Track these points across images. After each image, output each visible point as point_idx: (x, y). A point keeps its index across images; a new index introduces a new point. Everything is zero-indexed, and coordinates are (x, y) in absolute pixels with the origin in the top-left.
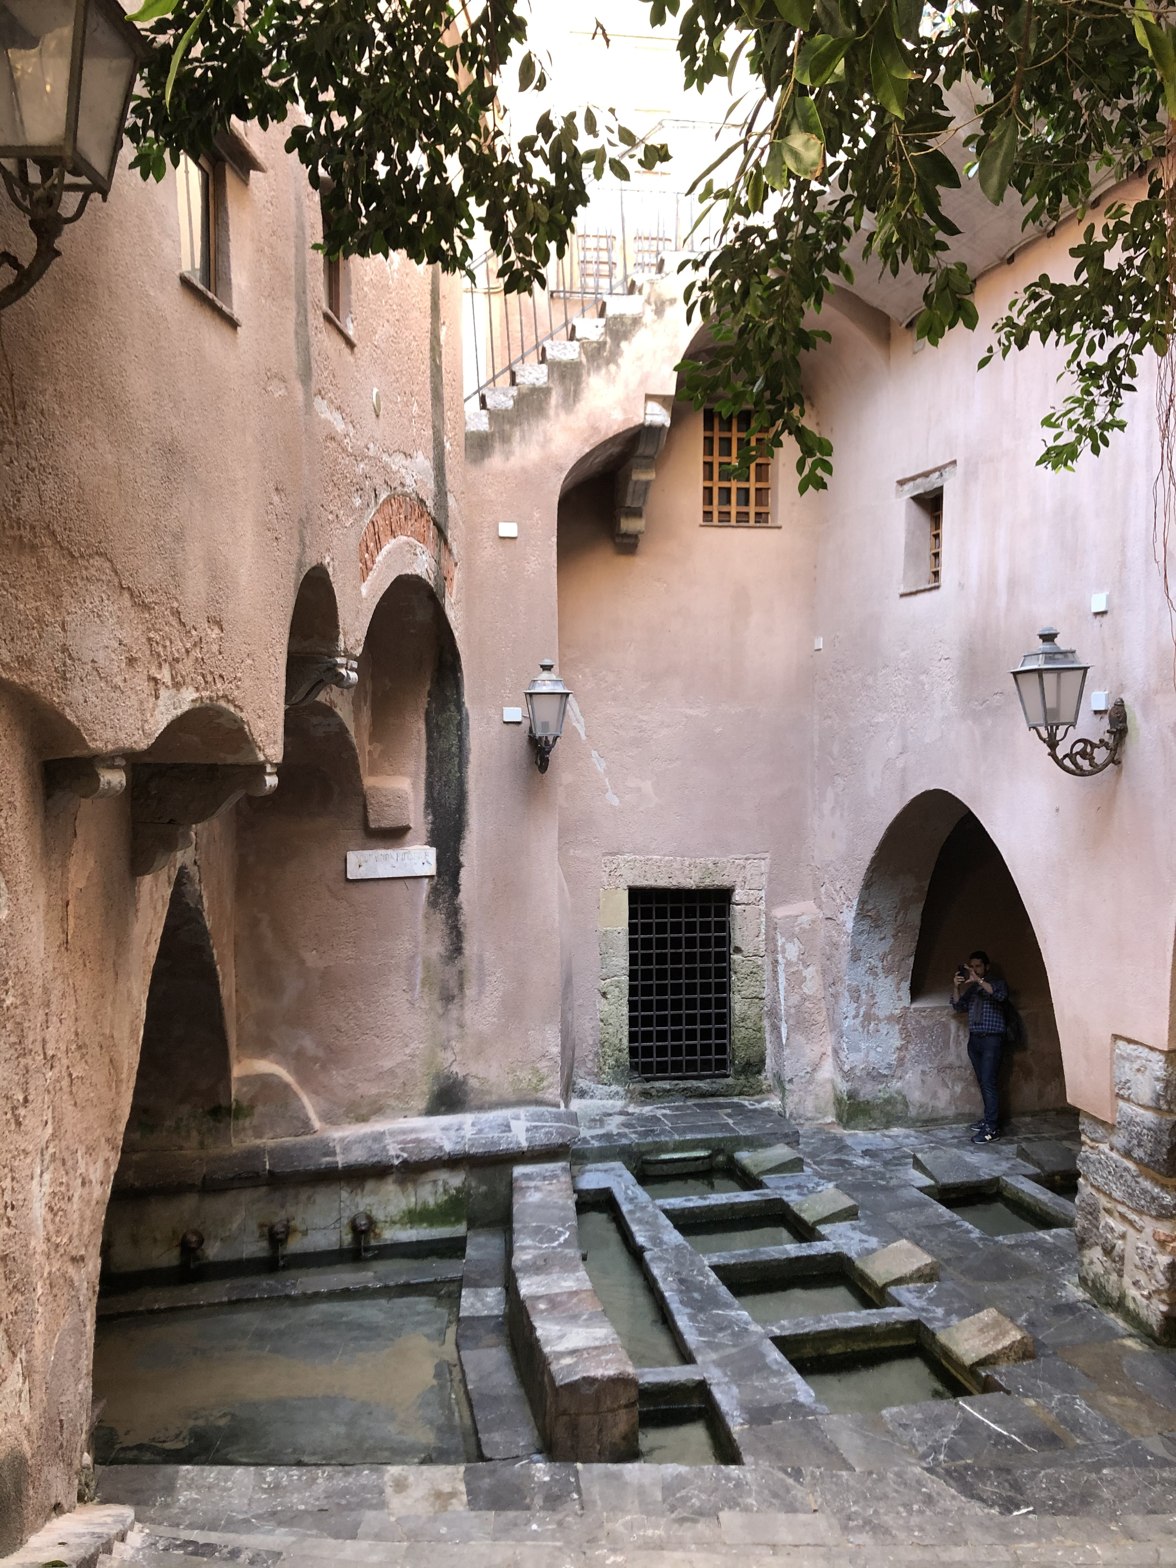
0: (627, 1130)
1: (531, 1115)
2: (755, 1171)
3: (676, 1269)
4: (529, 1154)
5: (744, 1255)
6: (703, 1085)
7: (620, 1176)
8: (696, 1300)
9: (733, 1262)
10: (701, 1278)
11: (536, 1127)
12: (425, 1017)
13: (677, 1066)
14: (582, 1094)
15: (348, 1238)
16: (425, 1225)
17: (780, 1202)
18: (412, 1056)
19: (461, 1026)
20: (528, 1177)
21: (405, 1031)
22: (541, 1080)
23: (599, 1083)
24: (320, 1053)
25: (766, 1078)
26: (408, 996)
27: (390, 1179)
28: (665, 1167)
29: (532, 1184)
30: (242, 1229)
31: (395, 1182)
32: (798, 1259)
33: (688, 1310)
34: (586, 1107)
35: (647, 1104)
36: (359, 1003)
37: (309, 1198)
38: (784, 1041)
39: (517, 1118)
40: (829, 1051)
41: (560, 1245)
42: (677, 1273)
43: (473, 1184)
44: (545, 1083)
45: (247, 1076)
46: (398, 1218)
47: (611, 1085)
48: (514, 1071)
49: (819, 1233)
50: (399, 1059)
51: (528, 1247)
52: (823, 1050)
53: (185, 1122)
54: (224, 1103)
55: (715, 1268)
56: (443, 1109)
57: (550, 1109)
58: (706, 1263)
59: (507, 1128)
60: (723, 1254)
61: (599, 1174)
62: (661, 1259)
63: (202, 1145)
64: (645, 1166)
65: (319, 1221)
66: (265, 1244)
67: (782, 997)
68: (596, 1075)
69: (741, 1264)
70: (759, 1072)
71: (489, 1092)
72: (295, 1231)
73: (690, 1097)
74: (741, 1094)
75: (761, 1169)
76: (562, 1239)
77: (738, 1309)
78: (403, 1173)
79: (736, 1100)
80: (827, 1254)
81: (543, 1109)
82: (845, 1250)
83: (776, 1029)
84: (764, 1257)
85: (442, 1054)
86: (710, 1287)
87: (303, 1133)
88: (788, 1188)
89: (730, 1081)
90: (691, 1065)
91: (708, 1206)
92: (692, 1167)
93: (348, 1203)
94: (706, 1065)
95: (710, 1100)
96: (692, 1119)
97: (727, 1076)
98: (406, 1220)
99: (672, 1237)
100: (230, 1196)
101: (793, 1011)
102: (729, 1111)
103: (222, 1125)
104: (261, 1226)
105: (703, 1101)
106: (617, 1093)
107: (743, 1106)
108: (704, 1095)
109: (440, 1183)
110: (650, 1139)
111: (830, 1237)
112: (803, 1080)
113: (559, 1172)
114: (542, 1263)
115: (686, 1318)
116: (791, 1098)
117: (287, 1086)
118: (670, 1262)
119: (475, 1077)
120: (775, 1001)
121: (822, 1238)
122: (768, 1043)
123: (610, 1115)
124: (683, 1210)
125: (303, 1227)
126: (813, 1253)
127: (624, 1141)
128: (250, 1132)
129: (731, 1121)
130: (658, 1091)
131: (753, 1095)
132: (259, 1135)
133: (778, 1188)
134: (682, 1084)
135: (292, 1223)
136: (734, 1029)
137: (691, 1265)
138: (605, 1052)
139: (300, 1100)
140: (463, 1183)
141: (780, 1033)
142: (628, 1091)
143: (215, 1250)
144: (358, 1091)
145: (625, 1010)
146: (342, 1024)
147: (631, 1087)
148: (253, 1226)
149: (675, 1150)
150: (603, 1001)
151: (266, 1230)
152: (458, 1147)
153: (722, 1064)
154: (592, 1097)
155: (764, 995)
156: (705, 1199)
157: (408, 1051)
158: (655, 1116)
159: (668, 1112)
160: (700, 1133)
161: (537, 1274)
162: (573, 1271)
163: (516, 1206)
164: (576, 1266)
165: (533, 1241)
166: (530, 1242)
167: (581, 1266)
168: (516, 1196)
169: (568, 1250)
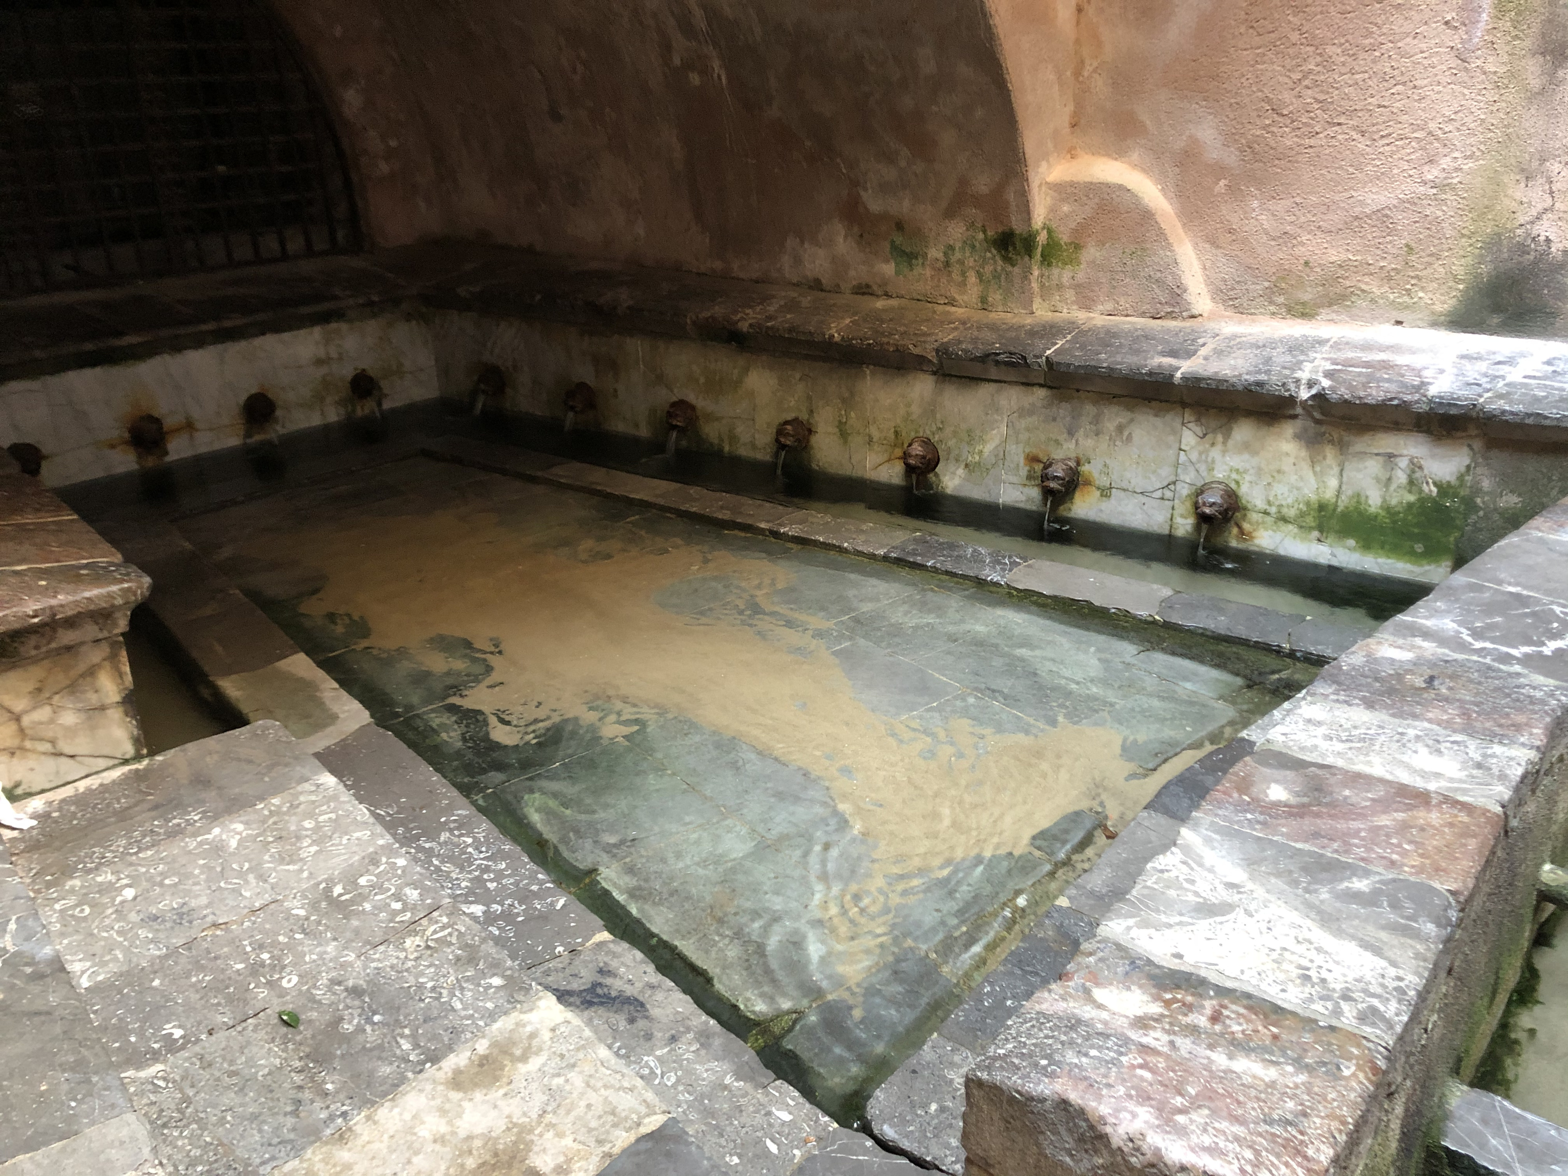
12: (1491, 96)
15: (1184, 525)
16: (1351, 542)
18: (1442, 186)
21: (1432, 126)
24: (1231, 158)
26: (1454, 39)
27: (1289, 429)
30: (1001, 457)
31: (1297, 437)
36: (1330, 50)
37: (1120, 429)
41: (1531, 661)
43: (1486, 484)
45: (1072, 184)
46: (1292, 513)
50: (1408, 188)
51: (1427, 634)
53: (958, 255)
54: (1018, 227)
56: (1495, 320)
63: (984, 304)
65: (1136, 479)
66: (1035, 493)
72: (1088, 483)
78: (1318, 422)
85: (1519, 192)
87: (1170, 315)
93: (1194, 456)
98: (1310, 521)
100: (985, 391)
103: (1016, 270)
104: (1033, 459)
109: (1403, 463)
114: (1419, 682)
117: (1146, 216)
125: (1104, 481)
128: (1070, 294)
132: (1086, 304)
135: (1085, 468)
139: (1169, 246)
140: (1461, 478)
143: (956, 481)
144: (1300, 251)
146: (1287, 96)
148: (1017, 454)
151: (1038, 467)
152: (1463, 393)
157: (1432, 173)
161: (1370, 705)
162: (1492, 737)
163: (1512, 539)
164: (1518, 728)
165: (1460, 623)
166: (1448, 625)
167: (1538, 734)
168: (1537, 521)
169: (1539, 679)
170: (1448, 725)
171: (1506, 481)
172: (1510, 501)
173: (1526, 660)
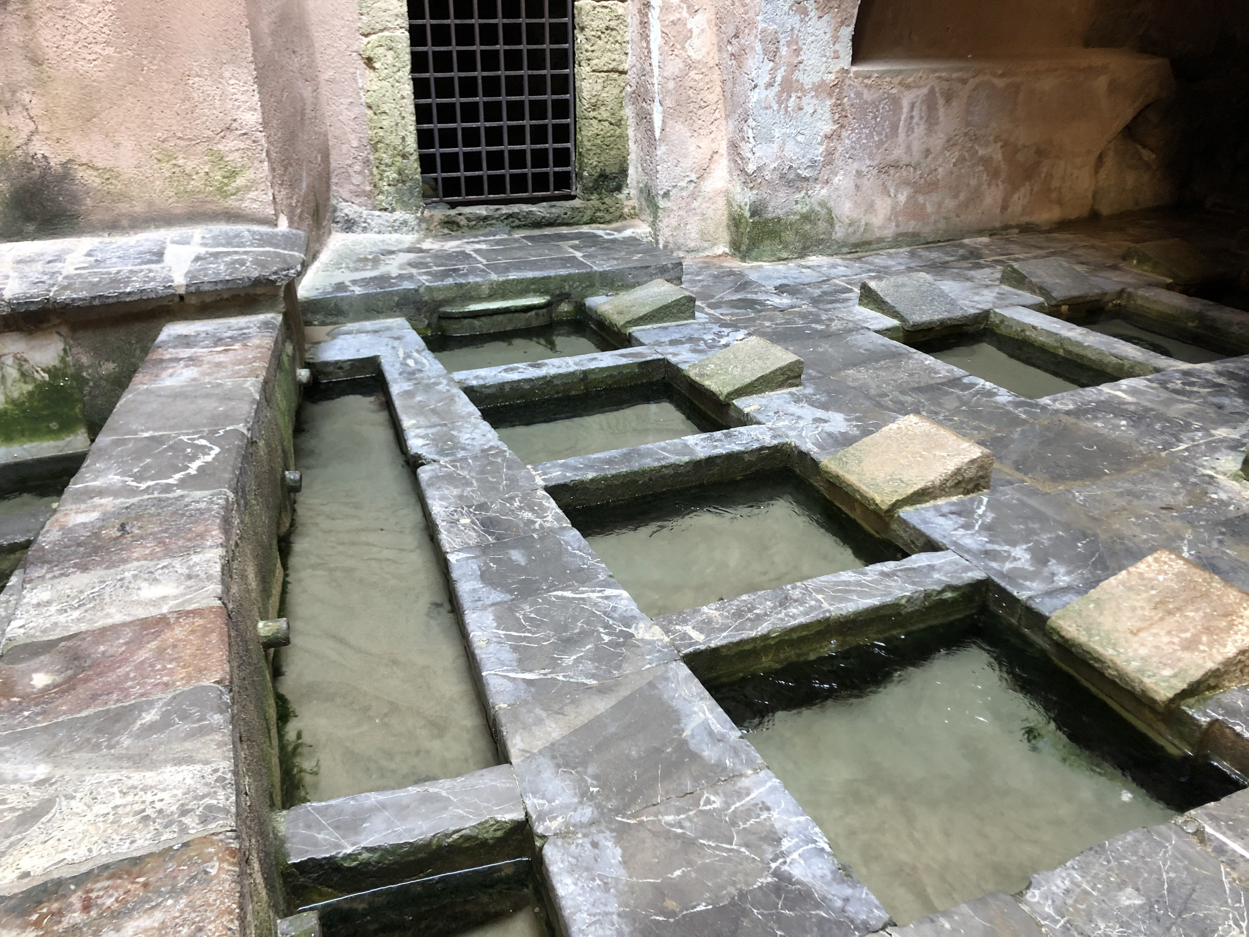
0: (414, 271)
1: (214, 238)
2: (619, 320)
3: (478, 499)
4: (193, 300)
5: (610, 461)
6: (539, 210)
7: (398, 338)
8: (517, 568)
9: (590, 475)
10: (528, 515)
11: (216, 255)
13: (497, 185)
14: (349, 225)
17: (664, 364)
19: (36, 61)
20: (186, 341)
22: (233, 174)
23: (374, 208)
25: (628, 197)
28: (476, 323)
29: (186, 353)
32: (711, 461)
33: (497, 596)
34: (354, 243)
35: (451, 238)
38: (657, 134)
39: (184, 242)
40: (723, 148)
41: (185, 483)
42: (481, 507)
43: (85, 360)
44: (240, 181)
47: (393, 210)
48: (171, 157)
49: (739, 411)
51: (101, 492)
52: (714, 147)
55: (555, 491)
56: (31, 228)
57: (256, 228)
58: (540, 481)
59: (159, 256)
60: (571, 461)
61: (364, 337)
62: (450, 479)
64: (444, 323)
67: (655, 63)
68: (369, 195)
69: (605, 478)
70: (619, 189)
71: (122, 196)
73: (519, 227)
74: (592, 221)
75: (628, 318)
76: (194, 467)
77: (607, 584)
79: (585, 229)
80: (762, 448)
81: (241, 228)
82: (792, 439)
83: (644, 117)
84: (650, 463)
85: (3, 120)
86: (546, 534)
88: (673, 343)
89: (577, 203)
90: (519, 183)
91: (545, 377)
92: (520, 321)
94: (541, 182)
95: (547, 231)
96: (520, 254)
97: (573, 197)
99: (477, 434)
101: (671, 85)
102: (577, 242)
105: (536, 232)
106: (405, 223)
107: (595, 236)
108: (538, 224)
109: (9, 360)
110: (450, 281)
111: (760, 417)
112: (684, 194)
113: (253, 331)
114: (114, 533)
115: (489, 618)
116: (666, 221)
118: (468, 484)
119: (89, 166)
120: (643, 73)
121: (745, 420)
122: (631, 143)
123: (393, 252)
124: (501, 386)
126: (736, 448)
127: (408, 285)
129: (579, 255)
130: (468, 219)
131: (609, 222)
133: (659, 344)
134: (505, 210)
136: (581, 122)
137: (509, 488)
138: (380, 160)
140: (63, 360)
141: (650, 122)
142: (421, 220)
145: (408, 89)
147: (427, 213)
149: (491, 297)
150: (369, 73)
152: (34, 291)
153: (563, 181)
154: (365, 229)
155: (626, 66)
156: (539, 366)
158: (463, 253)
159: (483, 246)
160: (532, 270)
161: (84, 568)
162: (187, 551)
163: (127, 397)
164: (202, 536)
165: (123, 474)
166: (114, 479)
167: (216, 535)
168: (138, 378)
169: (198, 494)
170: (152, 556)
171: (99, 353)
172: (109, 368)
173: (182, 484)
